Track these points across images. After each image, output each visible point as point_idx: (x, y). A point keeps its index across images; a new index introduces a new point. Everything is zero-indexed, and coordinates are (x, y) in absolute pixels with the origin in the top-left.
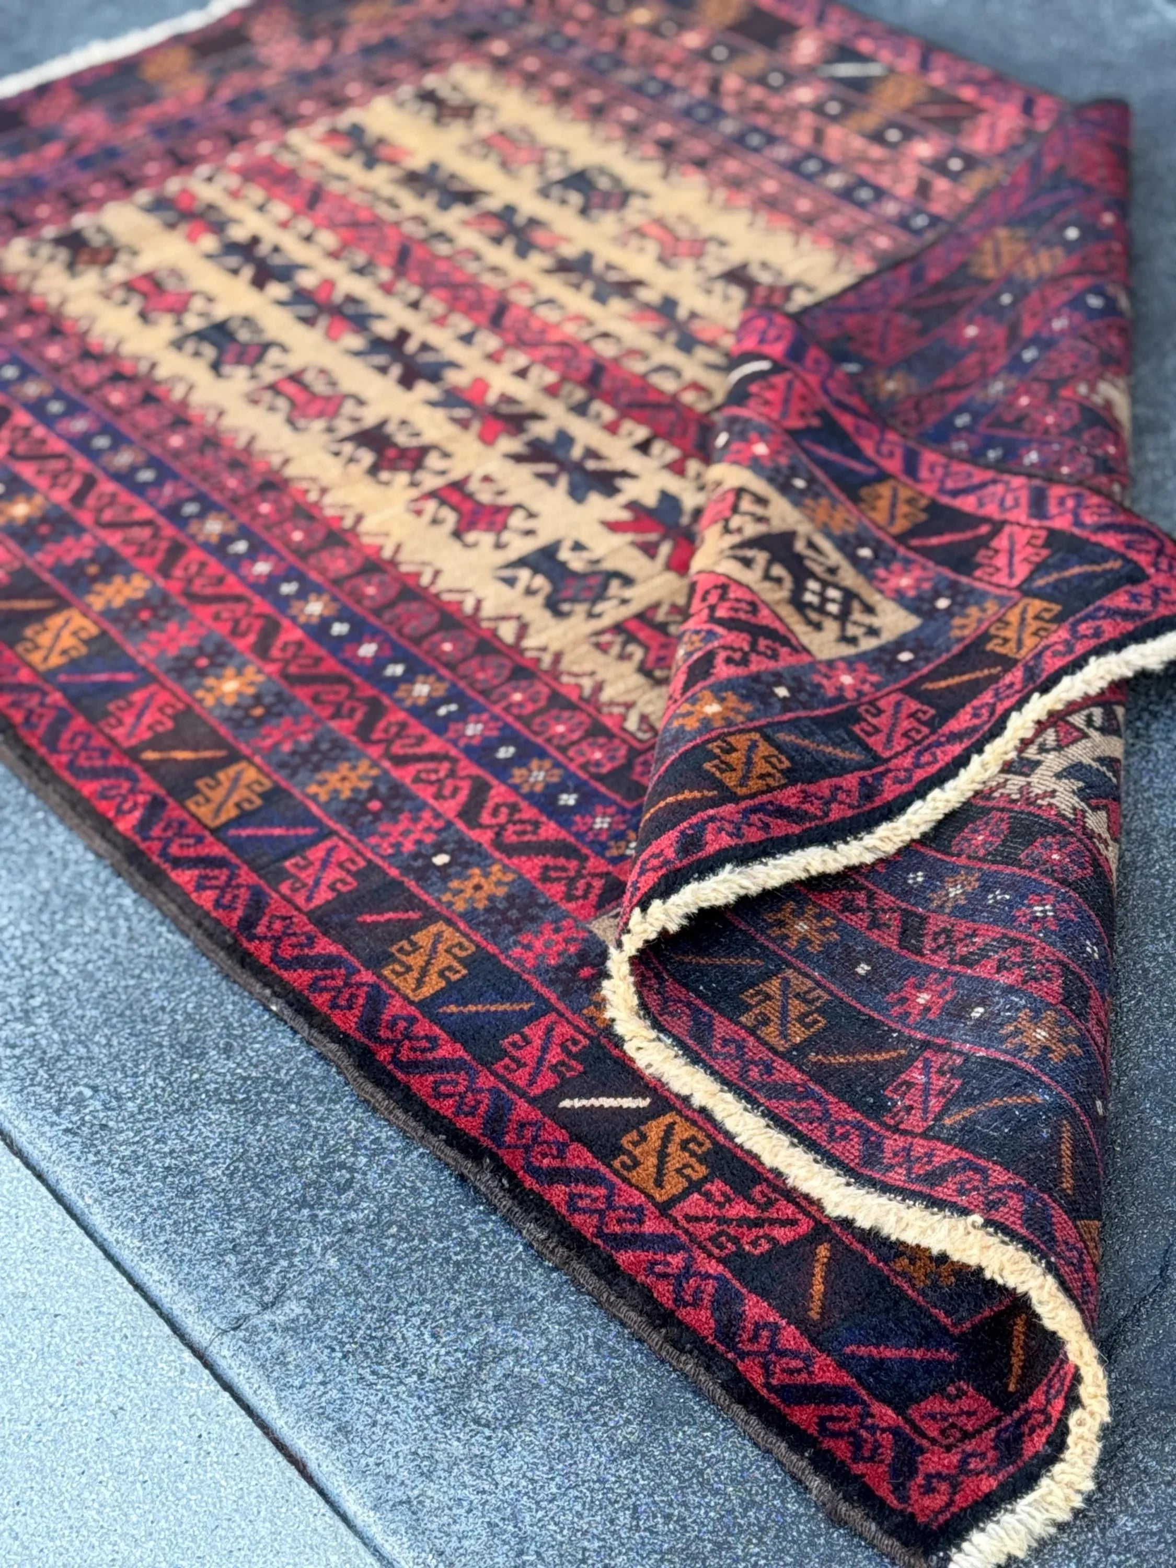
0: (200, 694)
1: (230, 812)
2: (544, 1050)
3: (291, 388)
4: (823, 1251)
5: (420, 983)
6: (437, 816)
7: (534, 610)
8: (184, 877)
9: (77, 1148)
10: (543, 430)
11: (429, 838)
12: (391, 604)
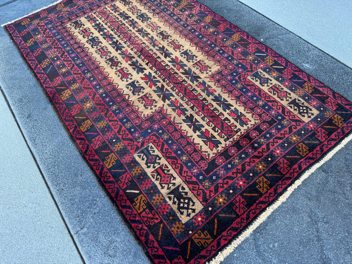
0: (84, 106)
1: (86, 129)
2: (125, 180)
3: (101, 50)
4: (162, 225)
5: (109, 165)
6: (115, 132)
7: (130, 93)
8: (78, 141)
9: (58, 194)
10: (134, 60)
11: (113, 136)
12: (111, 91)
